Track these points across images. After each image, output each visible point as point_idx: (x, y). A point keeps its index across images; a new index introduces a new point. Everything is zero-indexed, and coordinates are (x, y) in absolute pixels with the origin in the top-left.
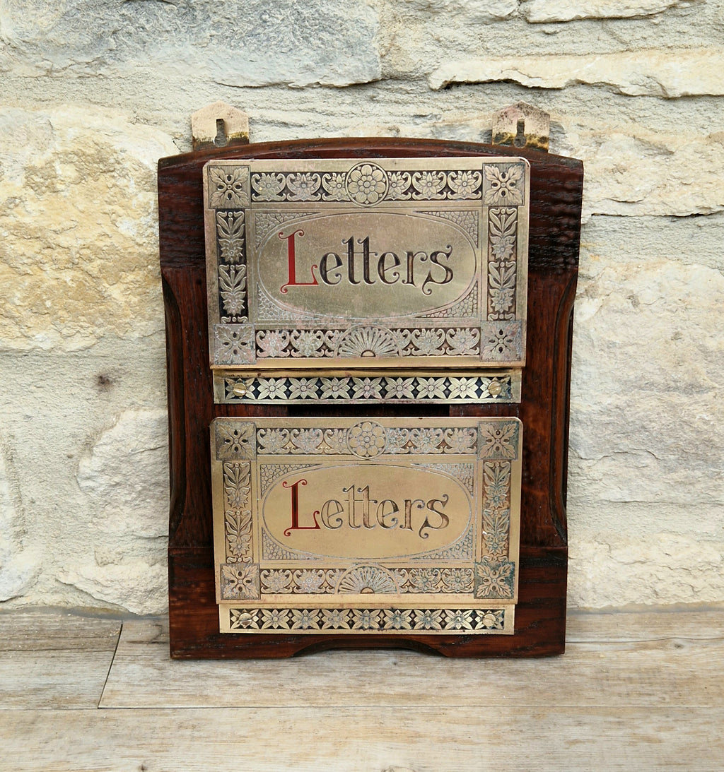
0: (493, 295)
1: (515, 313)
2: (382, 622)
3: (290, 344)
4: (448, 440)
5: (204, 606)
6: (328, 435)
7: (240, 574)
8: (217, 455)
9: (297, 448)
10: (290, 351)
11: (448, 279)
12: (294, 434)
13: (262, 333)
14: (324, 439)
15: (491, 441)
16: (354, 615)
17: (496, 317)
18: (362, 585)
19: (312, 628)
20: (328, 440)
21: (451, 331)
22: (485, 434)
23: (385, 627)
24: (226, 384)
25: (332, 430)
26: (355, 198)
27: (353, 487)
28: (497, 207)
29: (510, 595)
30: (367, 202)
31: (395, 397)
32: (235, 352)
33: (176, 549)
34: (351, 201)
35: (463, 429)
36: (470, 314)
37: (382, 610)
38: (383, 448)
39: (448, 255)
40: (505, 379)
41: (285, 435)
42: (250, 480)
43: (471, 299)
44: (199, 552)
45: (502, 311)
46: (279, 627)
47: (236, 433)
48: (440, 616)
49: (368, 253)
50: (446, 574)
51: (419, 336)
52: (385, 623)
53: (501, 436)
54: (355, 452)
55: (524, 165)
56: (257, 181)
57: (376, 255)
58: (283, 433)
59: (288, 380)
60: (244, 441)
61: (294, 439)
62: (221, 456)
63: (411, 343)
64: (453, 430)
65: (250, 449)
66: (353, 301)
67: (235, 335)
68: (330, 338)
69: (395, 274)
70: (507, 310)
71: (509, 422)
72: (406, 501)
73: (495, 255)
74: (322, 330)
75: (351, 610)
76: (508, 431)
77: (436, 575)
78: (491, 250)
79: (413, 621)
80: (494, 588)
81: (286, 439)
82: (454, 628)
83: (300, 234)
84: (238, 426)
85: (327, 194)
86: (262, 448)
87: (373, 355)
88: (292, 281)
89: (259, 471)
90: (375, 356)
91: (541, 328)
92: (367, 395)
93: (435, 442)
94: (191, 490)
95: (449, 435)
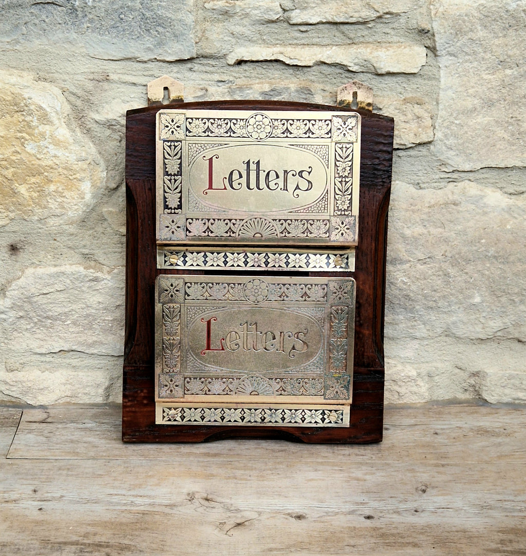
0: (338, 199)
1: (351, 211)
2: (263, 418)
3: (208, 228)
4: (308, 292)
5: (146, 405)
6: (232, 287)
7: (171, 381)
8: (159, 300)
9: (211, 296)
10: (208, 232)
11: (309, 188)
12: (210, 287)
13: (190, 221)
14: (228, 291)
15: (335, 293)
16: (245, 413)
17: (339, 213)
18: (251, 389)
19: (217, 421)
20: (231, 291)
21: (311, 222)
22: (332, 288)
23: (265, 421)
24: (165, 256)
25: (234, 284)
26: (251, 136)
27: (247, 323)
28: (340, 143)
29: (347, 398)
30: (259, 138)
31: (274, 266)
32: (173, 232)
33: (128, 366)
34: (249, 137)
35: (318, 285)
36: (323, 211)
37: (263, 410)
38: (266, 296)
39: (309, 173)
40: (345, 256)
41: (203, 287)
42: (180, 317)
43: (323, 201)
44: (143, 369)
45: (343, 209)
46: (195, 421)
47: (172, 285)
48: (301, 414)
49: (259, 170)
50: (306, 383)
51: (290, 224)
52: (265, 418)
53: (342, 290)
54: (249, 299)
55: (357, 117)
56: (190, 123)
57: (264, 171)
58: (202, 286)
59: (205, 254)
60: (177, 291)
61: (209, 290)
62: (161, 301)
63: (285, 228)
64: (312, 286)
65: (181, 296)
66: (249, 201)
67: (173, 222)
68: (234, 224)
69: (276, 184)
70: (346, 209)
71: (348, 281)
72: (281, 333)
73: (339, 173)
74: (229, 219)
75: (243, 410)
76: (347, 287)
77: (299, 383)
78: (336, 170)
79: (283, 417)
80: (337, 392)
81: (204, 290)
82: (310, 422)
83: (216, 158)
84: (173, 281)
85: (234, 133)
86: (188, 296)
87: (261, 236)
88: (210, 187)
89: (186, 311)
90: (262, 237)
91: (368, 223)
92: (256, 265)
93: (300, 293)
94: (140, 327)
95: (309, 289)
